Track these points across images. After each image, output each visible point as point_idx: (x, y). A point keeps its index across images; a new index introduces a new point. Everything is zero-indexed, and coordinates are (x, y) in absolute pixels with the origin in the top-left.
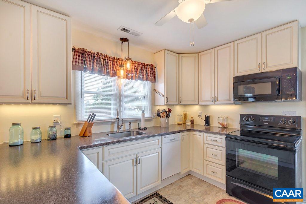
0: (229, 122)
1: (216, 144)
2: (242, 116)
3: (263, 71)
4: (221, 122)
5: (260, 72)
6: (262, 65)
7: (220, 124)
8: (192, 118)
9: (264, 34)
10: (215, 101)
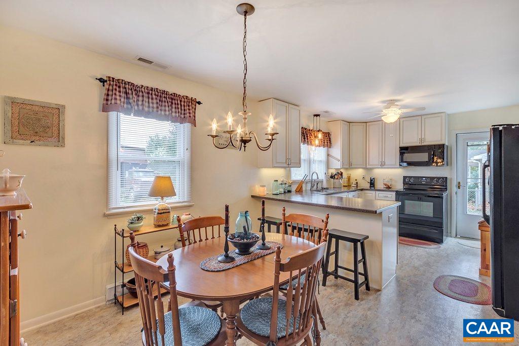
0: (393, 183)
1: (387, 199)
2: (405, 178)
3: (423, 144)
4: (385, 183)
5: (420, 144)
6: (421, 140)
7: (386, 185)
8: (356, 180)
9: (423, 117)
10: (383, 165)
